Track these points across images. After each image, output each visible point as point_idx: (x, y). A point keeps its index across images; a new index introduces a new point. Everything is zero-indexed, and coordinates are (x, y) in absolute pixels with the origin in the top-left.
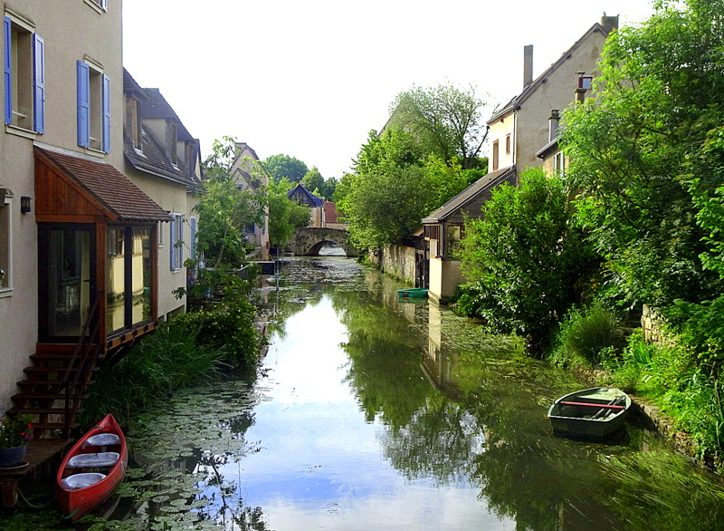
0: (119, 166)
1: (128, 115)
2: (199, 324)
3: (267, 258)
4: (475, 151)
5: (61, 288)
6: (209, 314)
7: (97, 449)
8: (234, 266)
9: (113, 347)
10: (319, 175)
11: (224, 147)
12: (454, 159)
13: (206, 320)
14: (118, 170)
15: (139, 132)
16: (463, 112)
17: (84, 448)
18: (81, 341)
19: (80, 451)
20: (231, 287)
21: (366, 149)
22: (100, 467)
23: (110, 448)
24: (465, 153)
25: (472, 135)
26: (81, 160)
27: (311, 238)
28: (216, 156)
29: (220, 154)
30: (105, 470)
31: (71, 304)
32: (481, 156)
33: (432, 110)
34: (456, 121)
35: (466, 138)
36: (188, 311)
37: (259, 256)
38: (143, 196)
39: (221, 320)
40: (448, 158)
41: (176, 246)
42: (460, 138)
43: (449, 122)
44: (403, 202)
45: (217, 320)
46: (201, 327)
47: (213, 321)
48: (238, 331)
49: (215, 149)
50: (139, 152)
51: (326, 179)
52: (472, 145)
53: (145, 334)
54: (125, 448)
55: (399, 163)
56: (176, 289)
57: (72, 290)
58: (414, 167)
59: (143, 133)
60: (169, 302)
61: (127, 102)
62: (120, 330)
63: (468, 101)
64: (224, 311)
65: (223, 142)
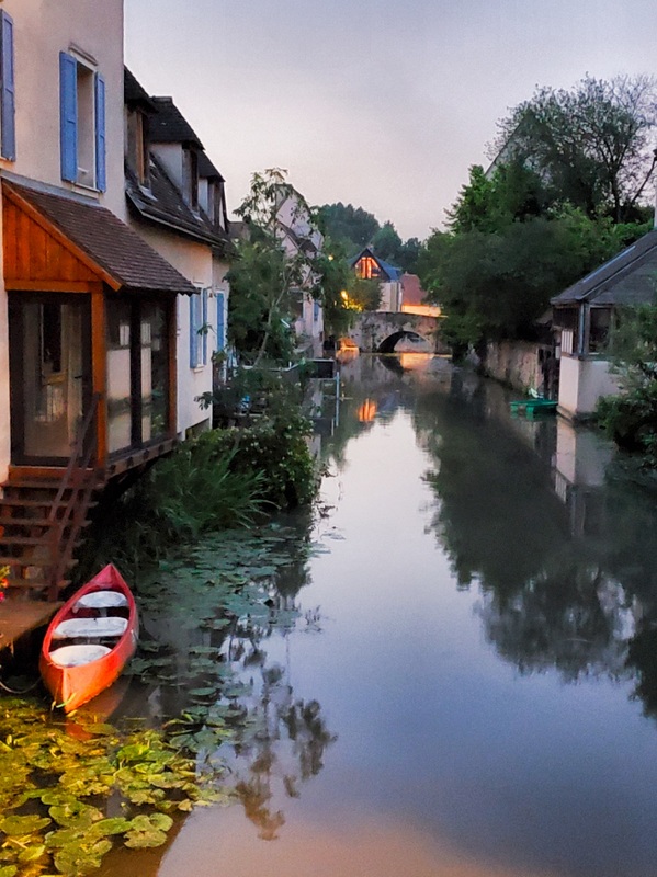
0: (119, 211)
1: (130, 136)
2: (232, 444)
3: (321, 355)
4: (633, 195)
5: (41, 386)
6: (246, 430)
7: (94, 613)
8: (278, 364)
9: (117, 473)
10: (395, 234)
11: (268, 186)
12: (601, 208)
13: (242, 438)
14: (118, 217)
15: (145, 160)
16: (616, 135)
17: (75, 611)
18: (71, 464)
19: (71, 615)
20: (278, 392)
21: (468, 193)
22: (102, 639)
23: (112, 612)
24: (617, 199)
25: (630, 170)
26: (66, 200)
27: (383, 327)
28: (256, 198)
29: (262, 196)
30: (109, 641)
31: (54, 412)
32: (642, 203)
33: (570, 133)
34: (605, 150)
35: (621, 176)
36: (215, 426)
37: (310, 352)
38: (154, 256)
39: (263, 441)
40: (592, 207)
41: (200, 332)
42: (612, 177)
43: (593, 152)
44: (523, 273)
45: (257, 439)
46: (235, 450)
47: (252, 440)
48: (287, 456)
49: (254, 188)
50: (146, 192)
51: (404, 241)
52: (628, 186)
53: (160, 457)
54: (134, 612)
55: (517, 214)
56: (201, 395)
57: (56, 391)
58: (540, 221)
59: (152, 164)
60: (191, 411)
61: (129, 116)
62: (126, 450)
63: (626, 119)
64: (266, 426)
65: (266, 177)
